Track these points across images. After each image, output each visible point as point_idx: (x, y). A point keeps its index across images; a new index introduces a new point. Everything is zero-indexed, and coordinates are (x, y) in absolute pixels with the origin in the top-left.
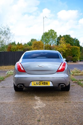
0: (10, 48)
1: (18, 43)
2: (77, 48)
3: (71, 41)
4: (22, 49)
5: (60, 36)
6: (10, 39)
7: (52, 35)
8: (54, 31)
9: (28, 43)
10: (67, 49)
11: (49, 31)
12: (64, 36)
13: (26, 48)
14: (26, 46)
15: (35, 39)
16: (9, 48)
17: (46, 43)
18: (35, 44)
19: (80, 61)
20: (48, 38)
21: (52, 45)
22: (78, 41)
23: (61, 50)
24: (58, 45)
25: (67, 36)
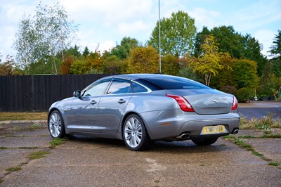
0: (68, 64)
1: (86, 49)
2: (248, 65)
3: (234, 43)
4: (100, 66)
5: (205, 29)
6: (66, 41)
7: (183, 27)
8: (186, 15)
9: (113, 50)
10: (221, 67)
11: (173, 15)
12: (215, 29)
13: (111, 65)
14: (111, 60)
15: (132, 38)
16: (65, 64)
17: (164, 51)
18: (137, 56)
19: (260, 100)
20: (170, 36)
21: (181, 57)
22: (257, 44)
23: (206, 69)
24: (197, 57)
25: (223, 28)
